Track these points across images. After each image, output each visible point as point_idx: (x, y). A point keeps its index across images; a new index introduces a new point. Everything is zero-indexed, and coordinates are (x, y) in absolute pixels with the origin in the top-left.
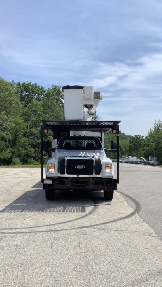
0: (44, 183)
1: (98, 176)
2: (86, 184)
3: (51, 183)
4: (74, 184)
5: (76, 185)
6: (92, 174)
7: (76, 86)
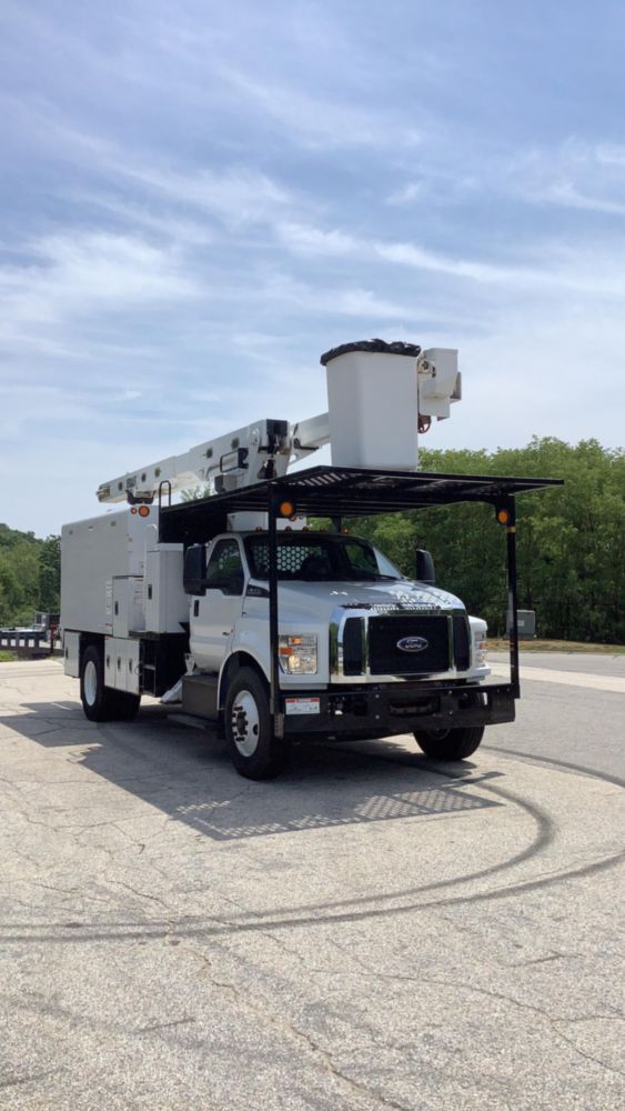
0: (288, 713)
1: (463, 675)
2: (429, 706)
3: (317, 711)
4: (393, 709)
5: (400, 711)
6: (445, 668)
7: (401, 344)
